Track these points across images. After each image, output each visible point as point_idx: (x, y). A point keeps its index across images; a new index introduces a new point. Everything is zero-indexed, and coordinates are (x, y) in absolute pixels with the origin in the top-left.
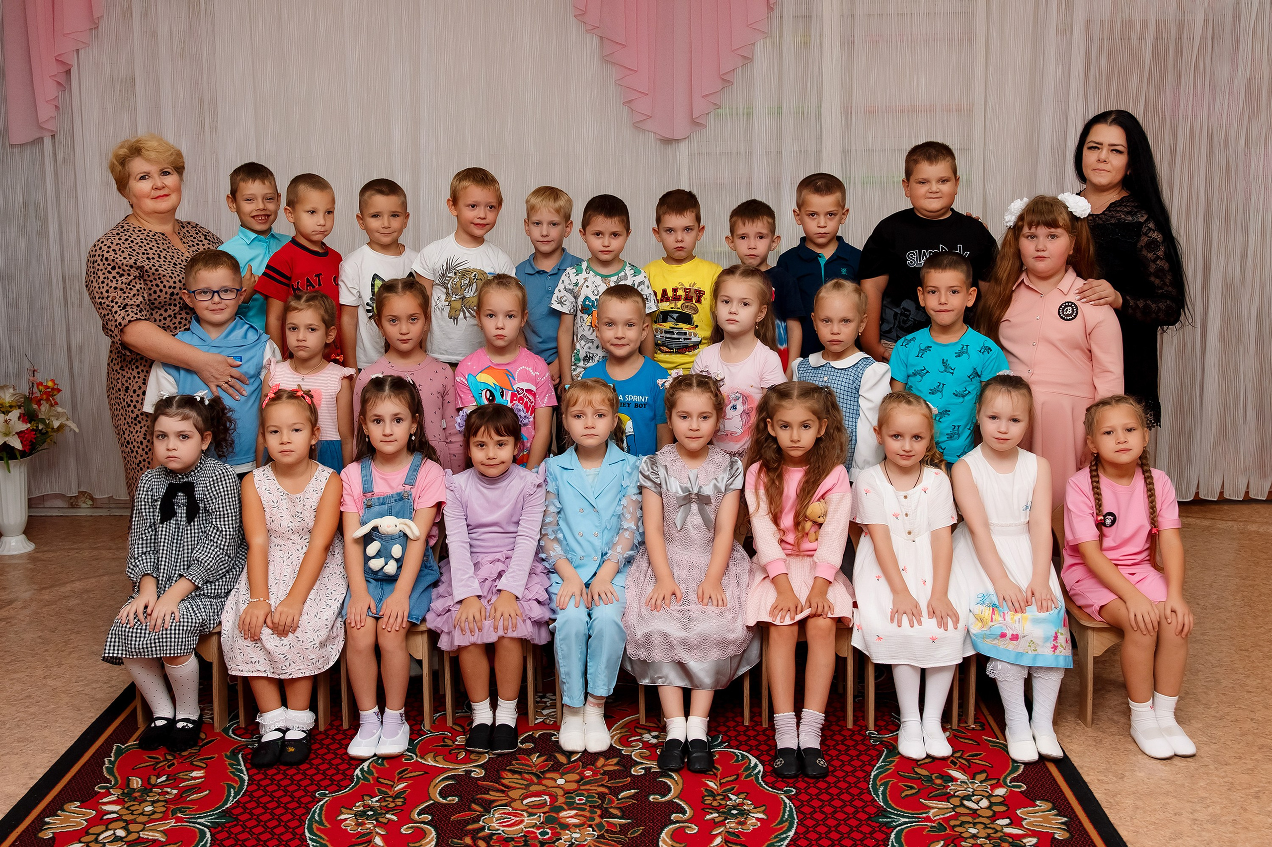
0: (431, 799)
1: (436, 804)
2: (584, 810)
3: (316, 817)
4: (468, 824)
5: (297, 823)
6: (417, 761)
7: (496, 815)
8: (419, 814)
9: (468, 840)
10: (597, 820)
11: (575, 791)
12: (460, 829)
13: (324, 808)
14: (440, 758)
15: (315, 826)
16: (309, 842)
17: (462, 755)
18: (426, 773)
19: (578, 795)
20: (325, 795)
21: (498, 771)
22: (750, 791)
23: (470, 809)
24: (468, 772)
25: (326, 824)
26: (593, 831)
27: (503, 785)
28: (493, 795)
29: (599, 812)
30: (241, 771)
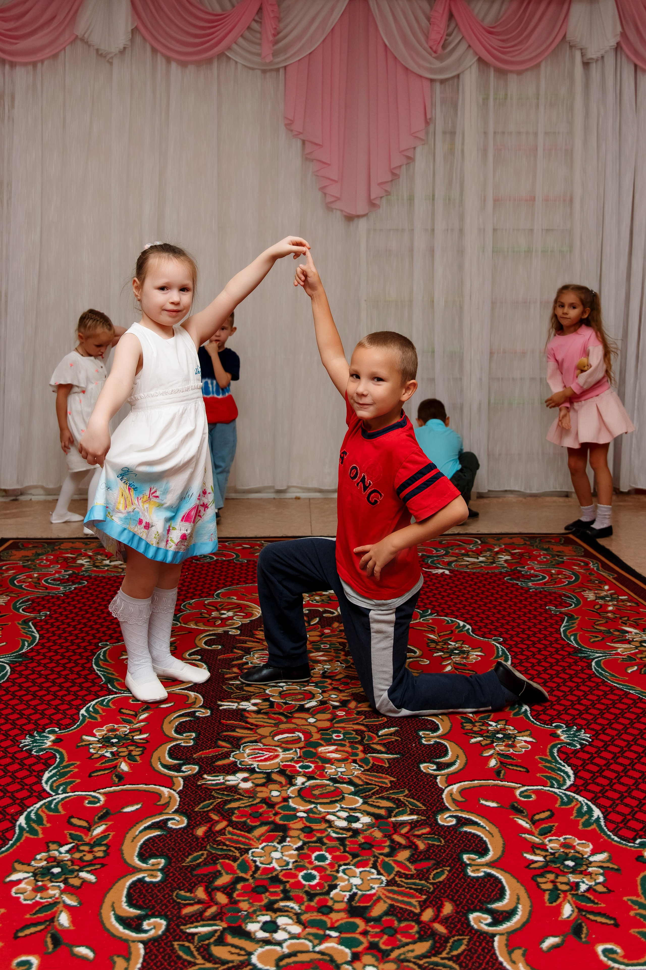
0: (198, 647)
1: (203, 650)
2: (330, 652)
3: (101, 657)
4: (233, 660)
5: (85, 661)
6: (181, 626)
7: (256, 656)
8: (190, 655)
9: (235, 670)
10: (343, 658)
11: (318, 641)
12: (228, 663)
13: (107, 652)
14: (201, 624)
15: (101, 663)
16: (98, 672)
17: (220, 622)
18: (190, 632)
19: (322, 644)
20: (107, 645)
21: (251, 631)
22: (464, 638)
23: (232, 652)
24: (226, 632)
25: (110, 661)
26: (341, 663)
27: (257, 638)
28: (249, 645)
29: (343, 653)
30: (33, 632)
